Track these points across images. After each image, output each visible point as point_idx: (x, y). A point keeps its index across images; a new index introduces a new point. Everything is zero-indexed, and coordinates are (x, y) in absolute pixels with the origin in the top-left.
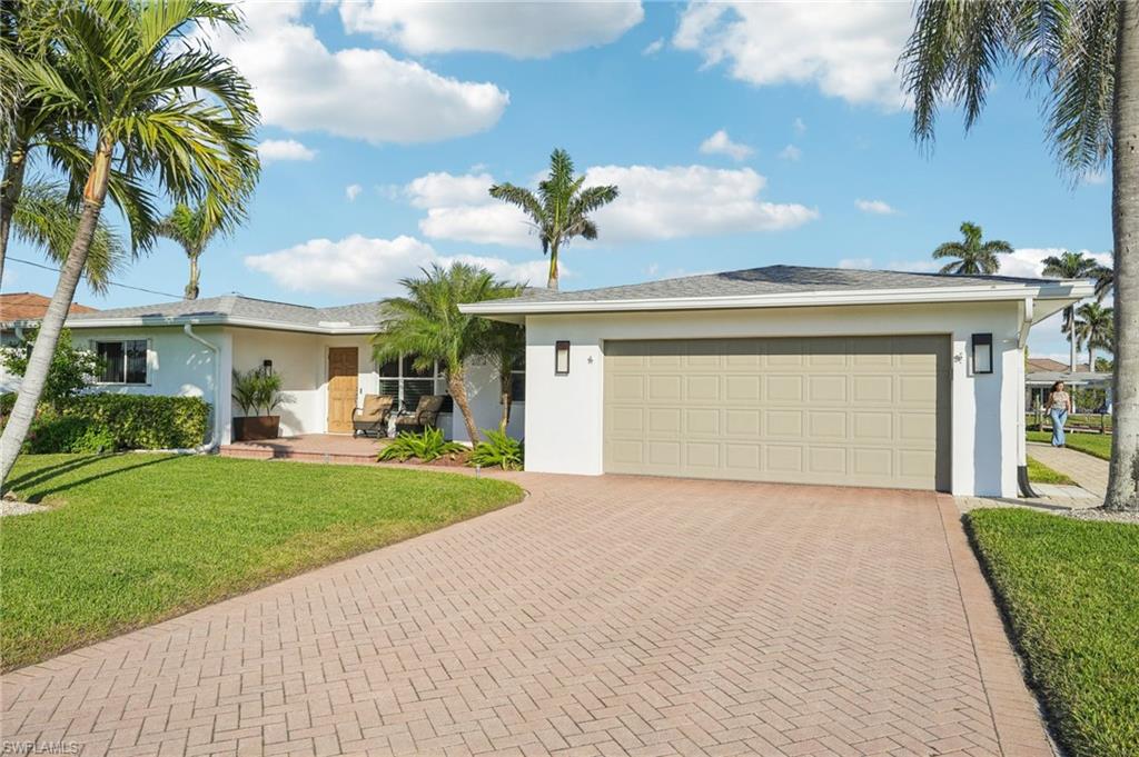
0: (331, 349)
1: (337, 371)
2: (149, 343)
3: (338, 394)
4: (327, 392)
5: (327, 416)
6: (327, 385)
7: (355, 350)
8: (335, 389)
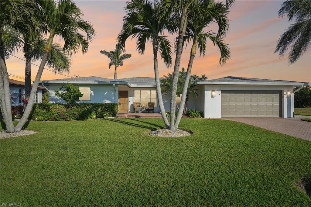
0: (119, 91)
7: (127, 91)
8: (121, 101)
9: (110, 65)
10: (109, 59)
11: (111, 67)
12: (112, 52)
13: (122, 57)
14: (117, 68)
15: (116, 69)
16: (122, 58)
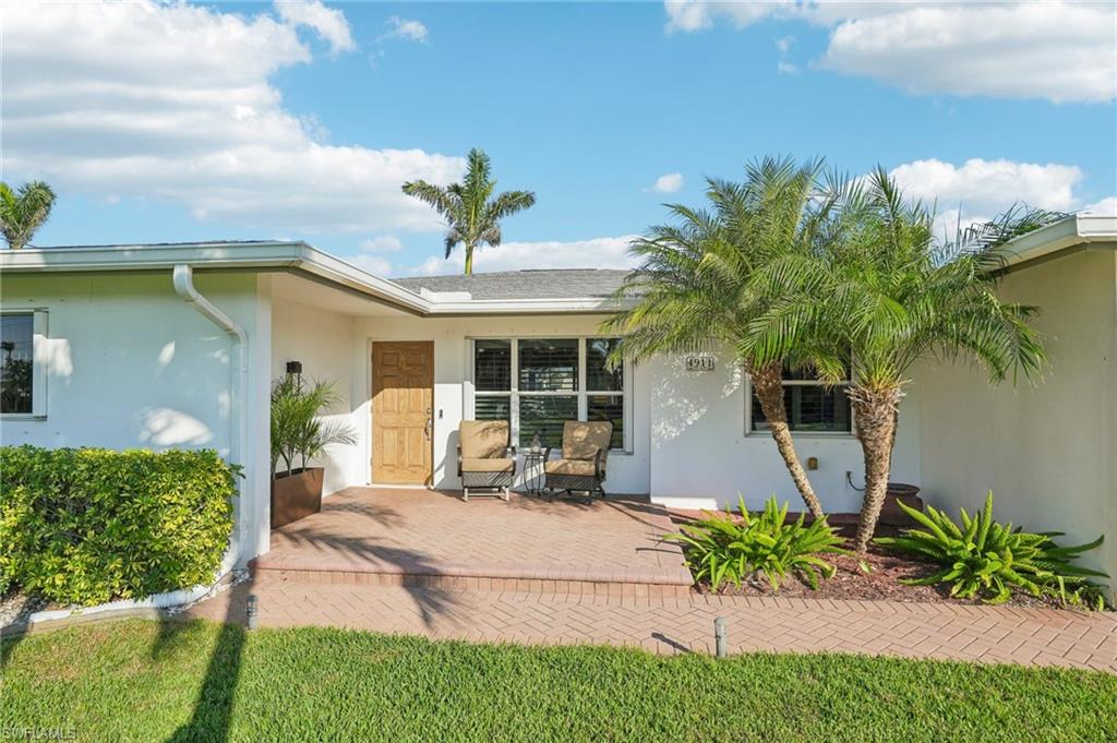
0: (377, 346)
1: (386, 380)
2: (38, 317)
3: (390, 420)
4: (370, 416)
5: (370, 456)
6: (369, 403)
7: (428, 346)
8: (385, 411)
9: (451, 243)
10: (443, 217)
11: (452, 249)
12: (456, 189)
13: (494, 205)
14: (475, 252)
15: (469, 257)
16: (497, 211)
